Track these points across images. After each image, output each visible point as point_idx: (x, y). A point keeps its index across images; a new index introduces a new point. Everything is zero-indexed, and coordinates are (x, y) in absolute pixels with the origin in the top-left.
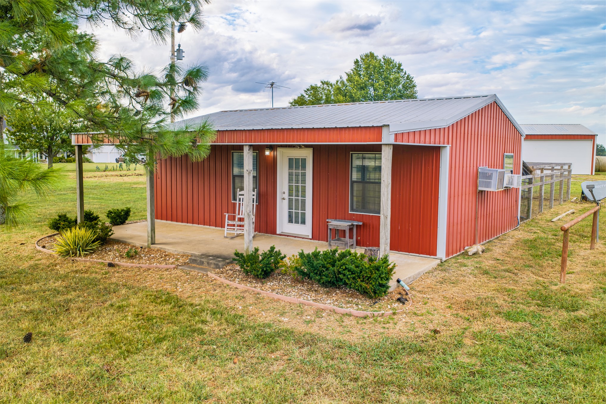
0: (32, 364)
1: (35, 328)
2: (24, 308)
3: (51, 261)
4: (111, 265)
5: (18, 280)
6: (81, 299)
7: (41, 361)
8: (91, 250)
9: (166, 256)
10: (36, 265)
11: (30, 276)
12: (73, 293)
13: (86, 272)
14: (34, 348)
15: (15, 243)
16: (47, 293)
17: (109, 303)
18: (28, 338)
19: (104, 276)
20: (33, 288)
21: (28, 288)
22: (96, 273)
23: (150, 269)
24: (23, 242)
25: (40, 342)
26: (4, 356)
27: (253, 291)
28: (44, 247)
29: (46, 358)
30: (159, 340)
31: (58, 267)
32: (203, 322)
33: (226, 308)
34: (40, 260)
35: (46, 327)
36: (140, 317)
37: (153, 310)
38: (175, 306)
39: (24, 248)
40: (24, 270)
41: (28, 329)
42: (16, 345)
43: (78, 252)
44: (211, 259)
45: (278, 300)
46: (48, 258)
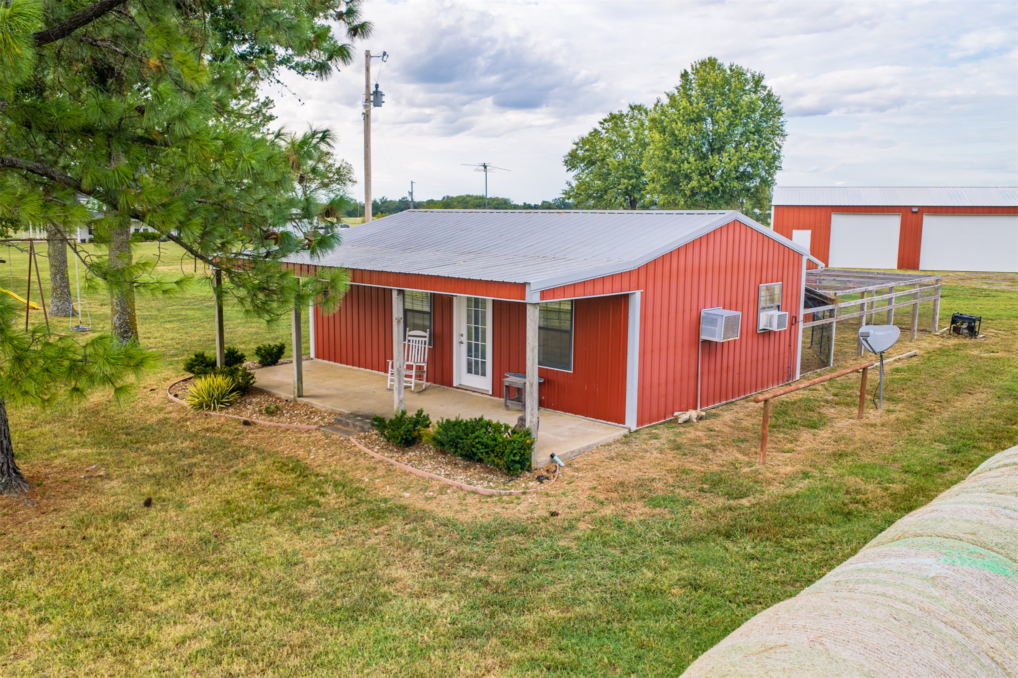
0: (149, 527)
1: (155, 493)
2: (148, 471)
3: (182, 415)
4: (246, 423)
5: (144, 438)
6: (206, 463)
7: (158, 525)
8: (227, 402)
9: (311, 413)
10: (166, 419)
11: (157, 434)
12: (199, 456)
13: (218, 431)
14: (153, 512)
15: (145, 388)
16: (173, 455)
17: (235, 468)
18: (148, 503)
19: (236, 437)
20: (158, 449)
21: (152, 448)
22: (229, 432)
23: (288, 430)
24: (154, 387)
25: (159, 507)
26: (125, 519)
27: (388, 462)
28: (176, 396)
29: (163, 522)
30: (272, 510)
31: (188, 423)
32: (323, 494)
33: (352, 480)
34: (171, 412)
35: (167, 492)
36: (261, 486)
37: (277, 479)
38: (300, 476)
39: (153, 395)
40: (151, 425)
41: (149, 493)
42: (136, 509)
43: (213, 405)
44: (359, 420)
45: (408, 474)
46: (179, 411)
